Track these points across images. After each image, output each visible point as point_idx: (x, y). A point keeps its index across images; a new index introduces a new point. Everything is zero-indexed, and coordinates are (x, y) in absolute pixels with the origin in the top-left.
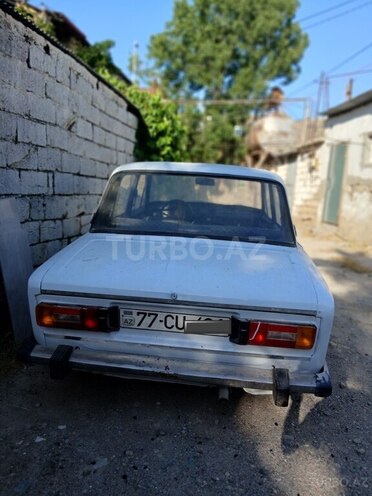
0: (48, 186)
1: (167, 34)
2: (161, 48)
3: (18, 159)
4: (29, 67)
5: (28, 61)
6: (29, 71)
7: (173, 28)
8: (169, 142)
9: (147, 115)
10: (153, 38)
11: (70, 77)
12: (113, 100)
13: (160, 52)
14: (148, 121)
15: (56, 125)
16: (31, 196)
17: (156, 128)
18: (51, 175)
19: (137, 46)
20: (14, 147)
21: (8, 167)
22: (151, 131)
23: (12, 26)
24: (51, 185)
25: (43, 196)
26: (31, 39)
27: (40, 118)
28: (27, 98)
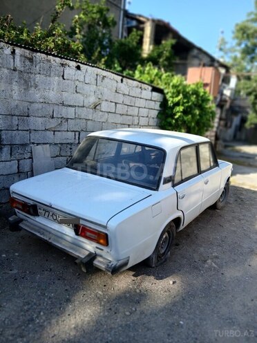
0: (75, 138)
1: (248, 21)
2: (241, 32)
3: (53, 126)
4: (64, 79)
5: (63, 76)
6: (64, 81)
7: (253, 16)
8: (181, 110)
9: (168, 93)
10: (237, 25)
11: (96, 80)
12: (137, 87)
13: (240, 35)
14: (168, 96)
15: (83, 107)
16: (62, 144)
17: (172, 101)
18: (77, 133)
19: (222, 32)
20: (51, 120)
21: (46, 130)
22: (169, 102)
23: (52, 61)
24: (77, 138)
25: (71, 144)
26: (66, 64)
27: (71, 104)
28: (61, 95)
